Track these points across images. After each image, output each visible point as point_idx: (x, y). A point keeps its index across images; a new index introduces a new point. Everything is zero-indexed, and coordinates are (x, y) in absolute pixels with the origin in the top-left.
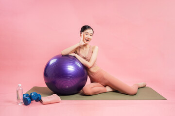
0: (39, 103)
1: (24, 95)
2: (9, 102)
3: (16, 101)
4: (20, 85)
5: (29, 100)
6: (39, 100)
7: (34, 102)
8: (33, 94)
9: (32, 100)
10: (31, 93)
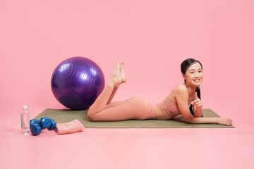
0: (53, 132)
1: (31, 121)
2: (11, 130)
3: (21, 129)
4: (25, 107)
5: (38, 128)
6: (52, 127)
7: (46, 130)
8: (44, 120)
9: (42, 128)
10: (42, 119)
